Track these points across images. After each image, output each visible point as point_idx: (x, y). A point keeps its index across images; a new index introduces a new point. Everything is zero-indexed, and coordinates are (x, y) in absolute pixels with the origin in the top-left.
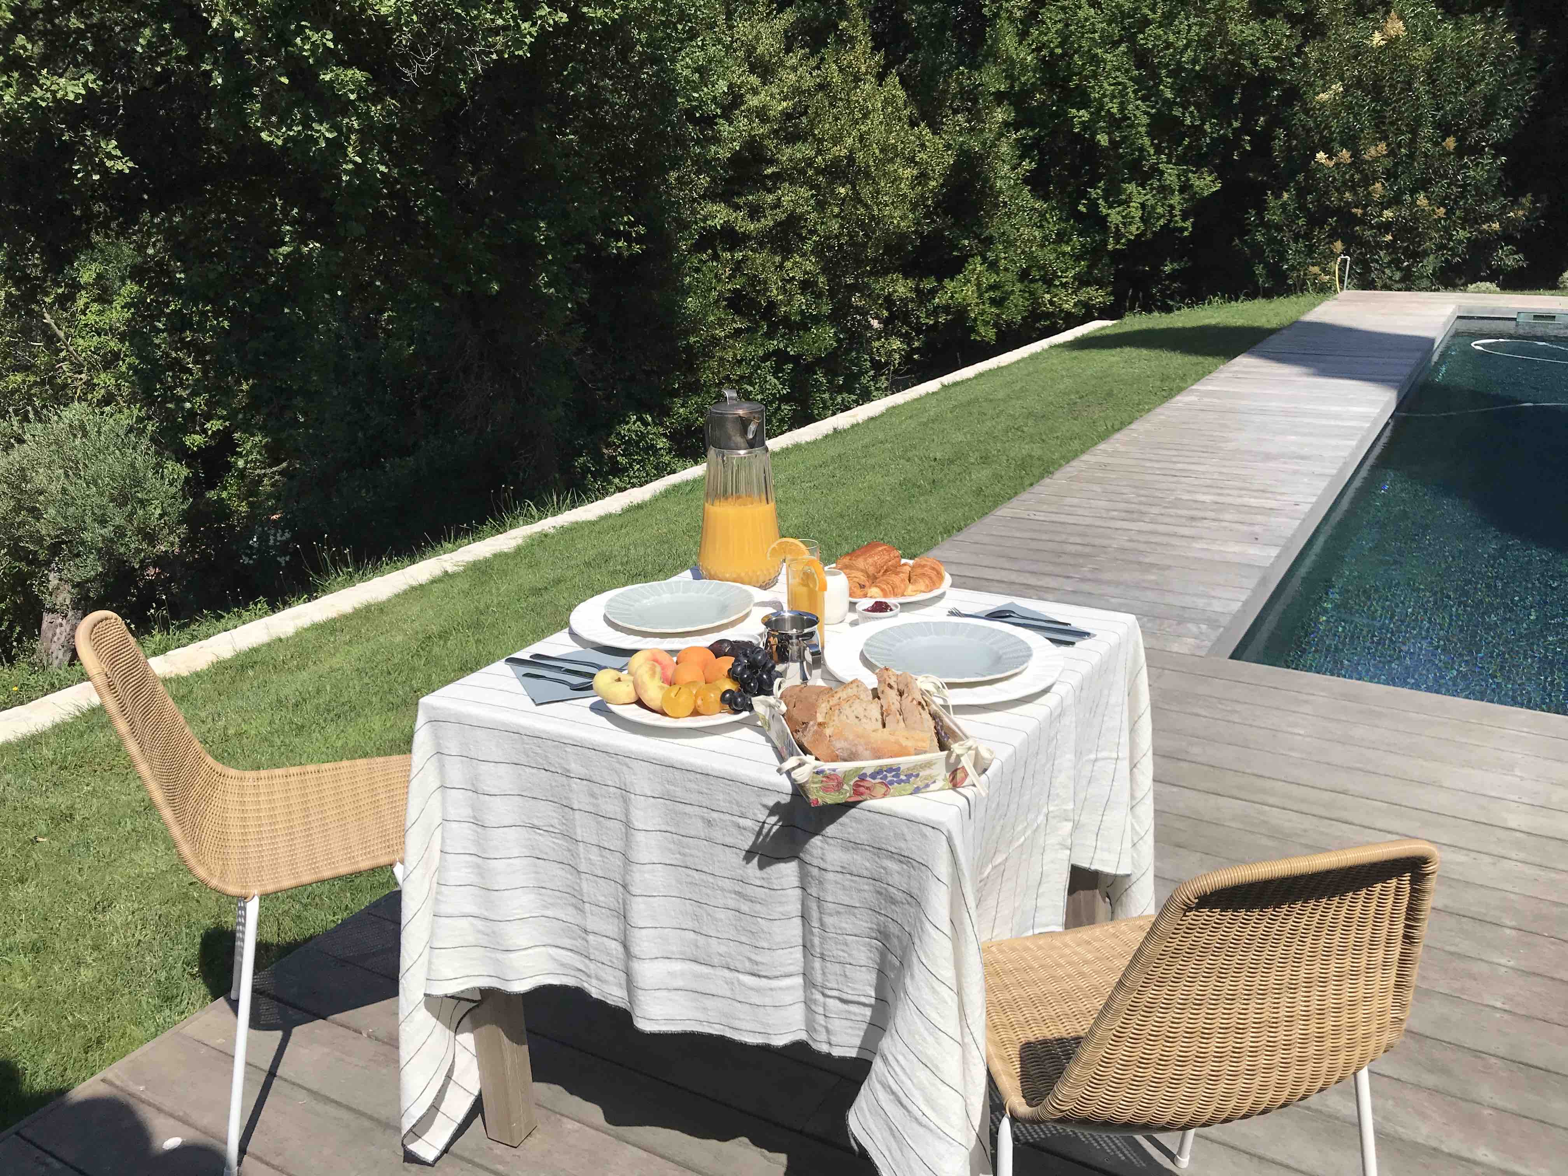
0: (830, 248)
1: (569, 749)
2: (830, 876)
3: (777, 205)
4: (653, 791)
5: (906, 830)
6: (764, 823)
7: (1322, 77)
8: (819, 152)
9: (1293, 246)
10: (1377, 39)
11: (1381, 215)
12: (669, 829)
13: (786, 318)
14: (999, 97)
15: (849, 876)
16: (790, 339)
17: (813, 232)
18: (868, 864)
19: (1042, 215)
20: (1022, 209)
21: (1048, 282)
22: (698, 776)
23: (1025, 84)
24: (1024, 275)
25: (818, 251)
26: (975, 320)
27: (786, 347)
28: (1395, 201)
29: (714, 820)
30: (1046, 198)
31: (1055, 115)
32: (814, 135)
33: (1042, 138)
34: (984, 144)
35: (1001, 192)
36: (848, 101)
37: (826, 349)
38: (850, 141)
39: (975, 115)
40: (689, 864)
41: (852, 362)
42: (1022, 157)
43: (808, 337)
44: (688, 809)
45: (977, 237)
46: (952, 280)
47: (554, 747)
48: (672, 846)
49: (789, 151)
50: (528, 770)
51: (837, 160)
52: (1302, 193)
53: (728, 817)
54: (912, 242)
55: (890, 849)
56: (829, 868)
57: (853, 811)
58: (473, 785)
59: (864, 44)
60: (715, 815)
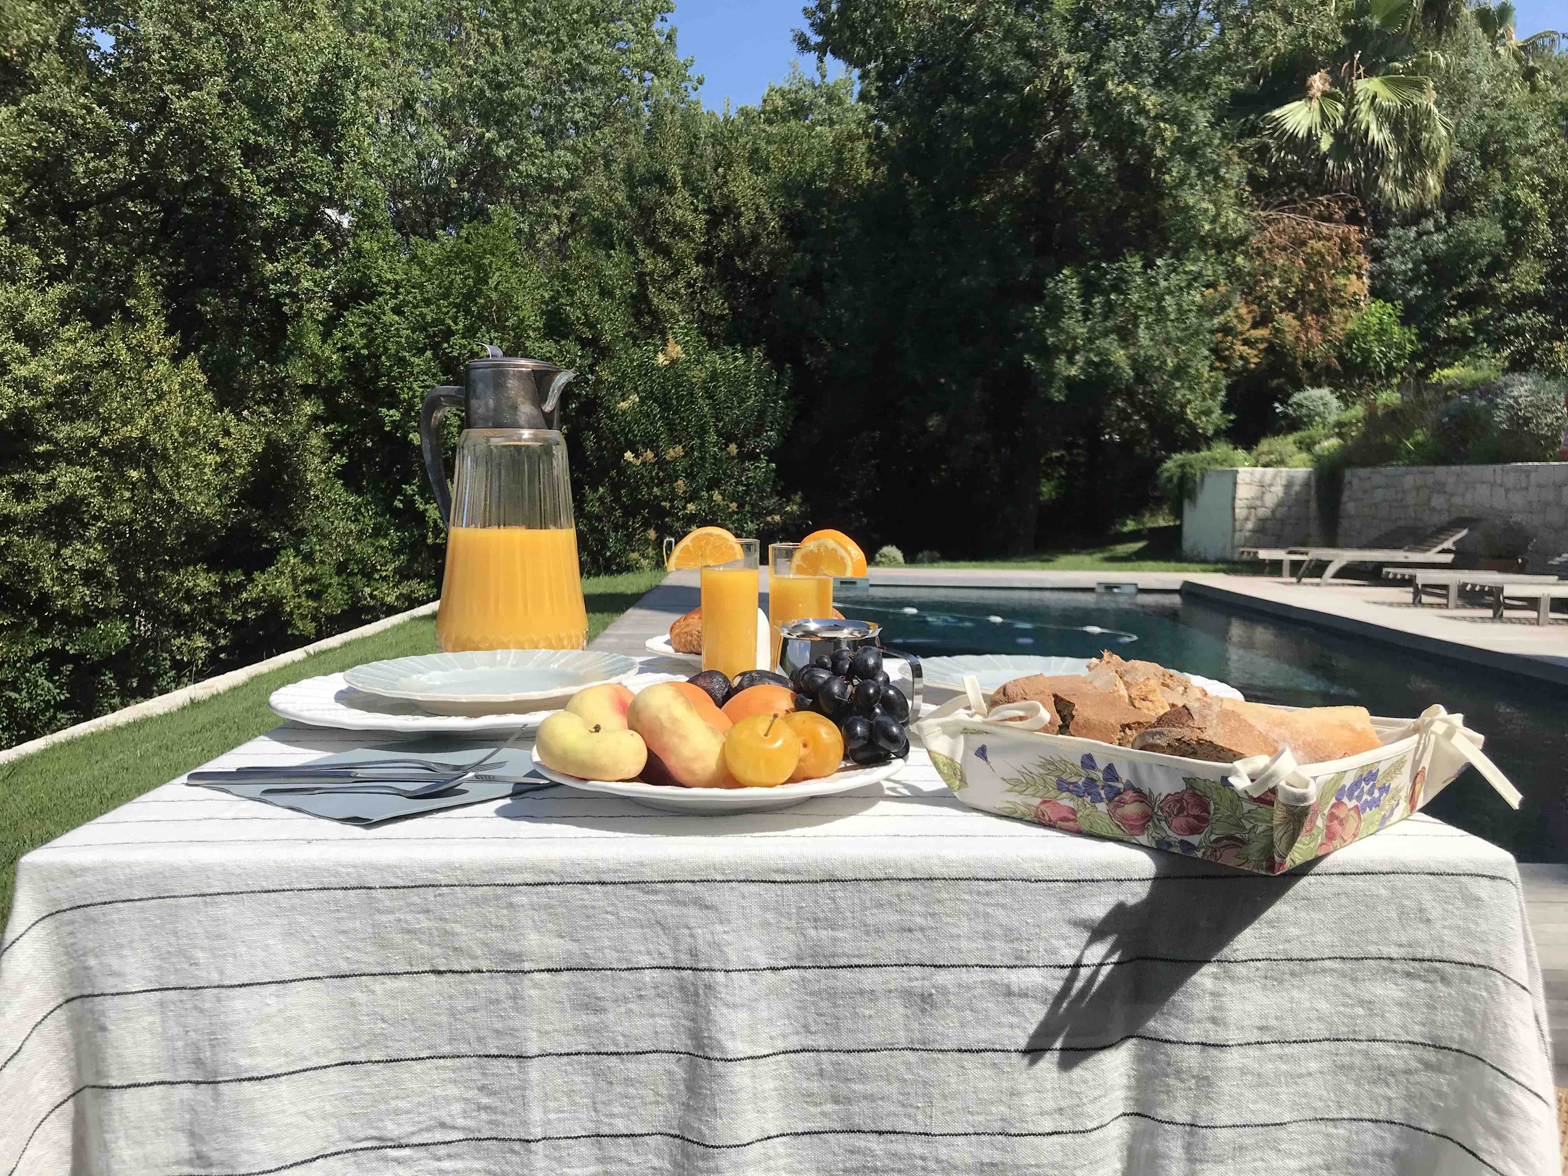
0: (120, 535)
1: (521, 898)
2: (1233, 1059)
3: (51, 486)
4: (772, 954)
5: (1427, 898)
6: (1077, 965)
7: (620, 389)
8: (105, 432)
9: (612, 534)
10: (661, 359)
11: (685, 508)
12: (809, 1042)
13: (64, 613)
14: (307, 391)
15: (1275, 1049)
16: (69, 636)
17: (97, 518)
18: (1323, 1006)
19: (357, 509)
20: (336, 503)
21: (368, 574)
22: (904, 888)
23: (332, 381)
24: (341, 568)
25: (104, 537)
26: (291, 613)
27: (65, 644)
28: (693, 497)
29: (944, 991)
30: (359, 491)
31: (365, 413)
32: (99, 414)
33: (351, 435)
34: (292, 436)
35: (312, 484)
36: (138, 380)
37: (117, 645)
38: (143, 422)
39: (282, 407)
40: (858, 1121)
41: (148, 662)
42: (333, 451)
43: (95, 634)
44: (870, 979)
45: (288, 529)
46: (263, 572)
47: (475, 902)
48: (814, 1086)
49: (68, 428)
50: (379, 986)
51: (126, 443)
52: (615, 488)
53: (979, 975)
54: (216, 531)
55: (1386, 951)
56: (1233, 1036)
57: (1304, 881)
58: (198, 1063)
59: (156, 325)
60: (943, 977)
